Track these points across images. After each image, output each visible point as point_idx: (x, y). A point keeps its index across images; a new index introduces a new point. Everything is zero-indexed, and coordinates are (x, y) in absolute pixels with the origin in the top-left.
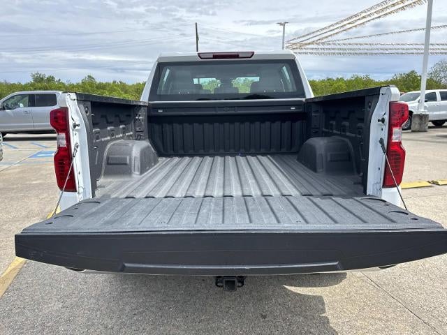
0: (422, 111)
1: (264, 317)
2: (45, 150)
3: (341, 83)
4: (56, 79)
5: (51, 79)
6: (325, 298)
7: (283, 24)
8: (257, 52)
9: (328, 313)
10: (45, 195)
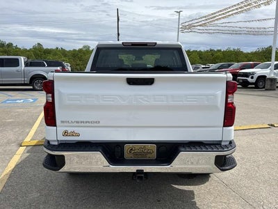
0: (272, 76)
1: (159, 201)
2: (11, 98)
3: (219, 54)
4: (14, 45)
5: (10, 45)
6: (195, 192)
7: (179, 12)
8: (158, 42)
9: (196, 199)
10: (17, 129)
